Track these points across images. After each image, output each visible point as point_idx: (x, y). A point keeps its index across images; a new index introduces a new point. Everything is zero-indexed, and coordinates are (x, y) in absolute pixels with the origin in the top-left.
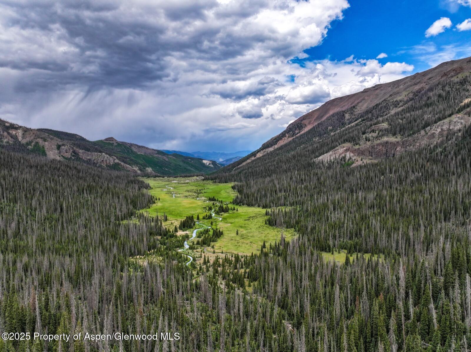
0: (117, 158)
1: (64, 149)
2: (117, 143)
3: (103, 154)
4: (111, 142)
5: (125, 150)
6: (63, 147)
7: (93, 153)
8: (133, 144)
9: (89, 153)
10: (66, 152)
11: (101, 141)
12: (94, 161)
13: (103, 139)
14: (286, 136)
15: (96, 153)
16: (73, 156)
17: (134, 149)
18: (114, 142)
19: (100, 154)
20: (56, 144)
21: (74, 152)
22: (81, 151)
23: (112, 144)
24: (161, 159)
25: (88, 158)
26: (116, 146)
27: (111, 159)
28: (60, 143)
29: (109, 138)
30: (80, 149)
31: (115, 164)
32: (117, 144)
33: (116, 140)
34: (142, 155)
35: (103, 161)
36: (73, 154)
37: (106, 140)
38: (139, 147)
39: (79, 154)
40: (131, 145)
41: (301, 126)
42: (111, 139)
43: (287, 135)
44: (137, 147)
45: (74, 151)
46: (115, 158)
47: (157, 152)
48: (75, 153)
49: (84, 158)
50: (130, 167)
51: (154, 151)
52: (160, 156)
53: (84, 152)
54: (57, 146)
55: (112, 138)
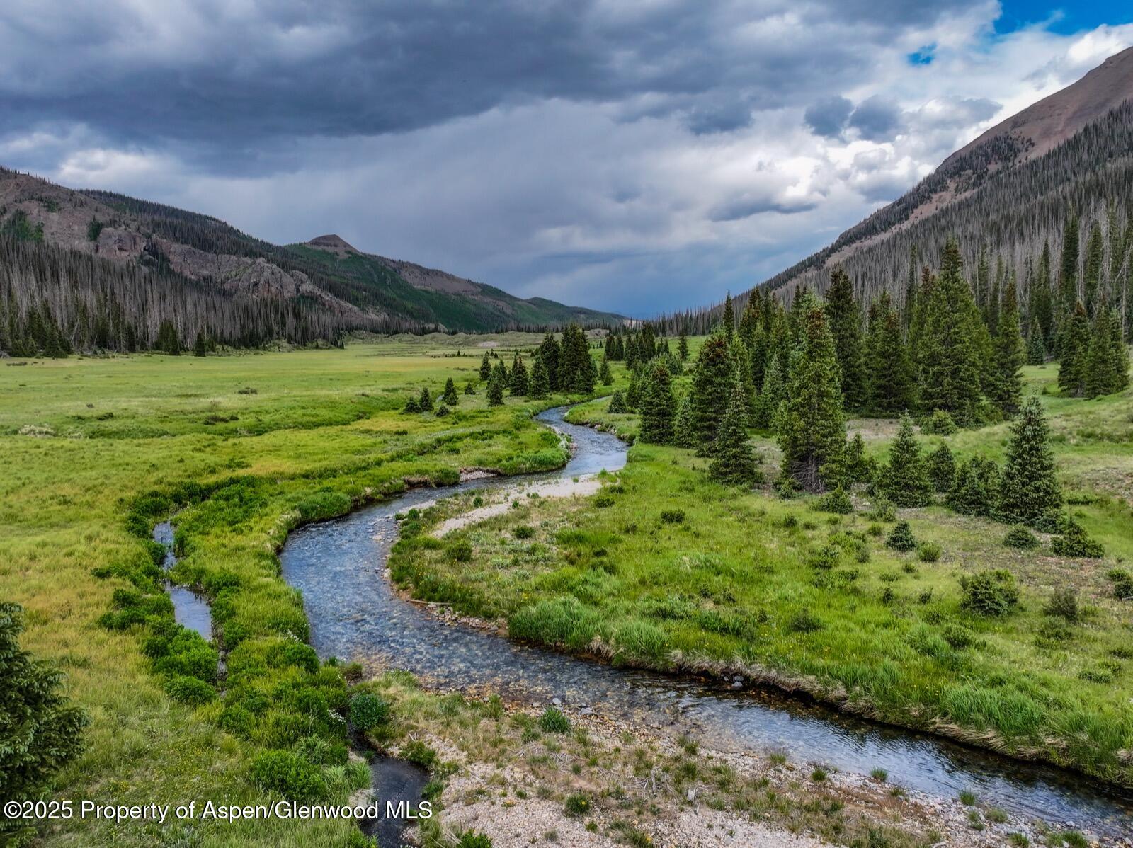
0: (311, 277)
1: (110, 237)
2: (349, 252)
3: (261, 260)
4: (331, 250)
5: (371, 275)
6: (110, 229)
7: (224, 258)
8: (408, 263)
9: (210, 256)
10: (121, 249)
11: (300, 246)
12: (223, 283)
13: (308, 240)
14: (945, 188)
15: (233, 258)
16: (148, 263)
17: (406, 276)
18: (341, 251)
19: (248, 260)
20: (89, 220)
21: (153, 250)
22: (176, 247)
23: (333, 256)
24: (490, 308)
25: (205, 272)
26: (345, 261)
27: (287, 279)
28: (101, 218)
29: (324, 238)
30: (176, 240)
31: (303, 296)
32: (347, 256)
33: (346, 245)
34: (426, 292)
35: (256, 284)
36: (148, 257)
37: (316, 242)
38: (426, 272)
39: (172, 257)
40: (402, 265)
41: (1011, 147)
42: (333, 240)
43: (952, 185)
44: (417, 272)
45: (154, 246)
46: (305, 276)
47: (480, 290)
48: (155, 254)
49: (186, 273)
50: (355, 308)
51: (471, 287)
52: (488, 300)
53: (189, 252)
54: (88, 225)
55: (335, 237)
